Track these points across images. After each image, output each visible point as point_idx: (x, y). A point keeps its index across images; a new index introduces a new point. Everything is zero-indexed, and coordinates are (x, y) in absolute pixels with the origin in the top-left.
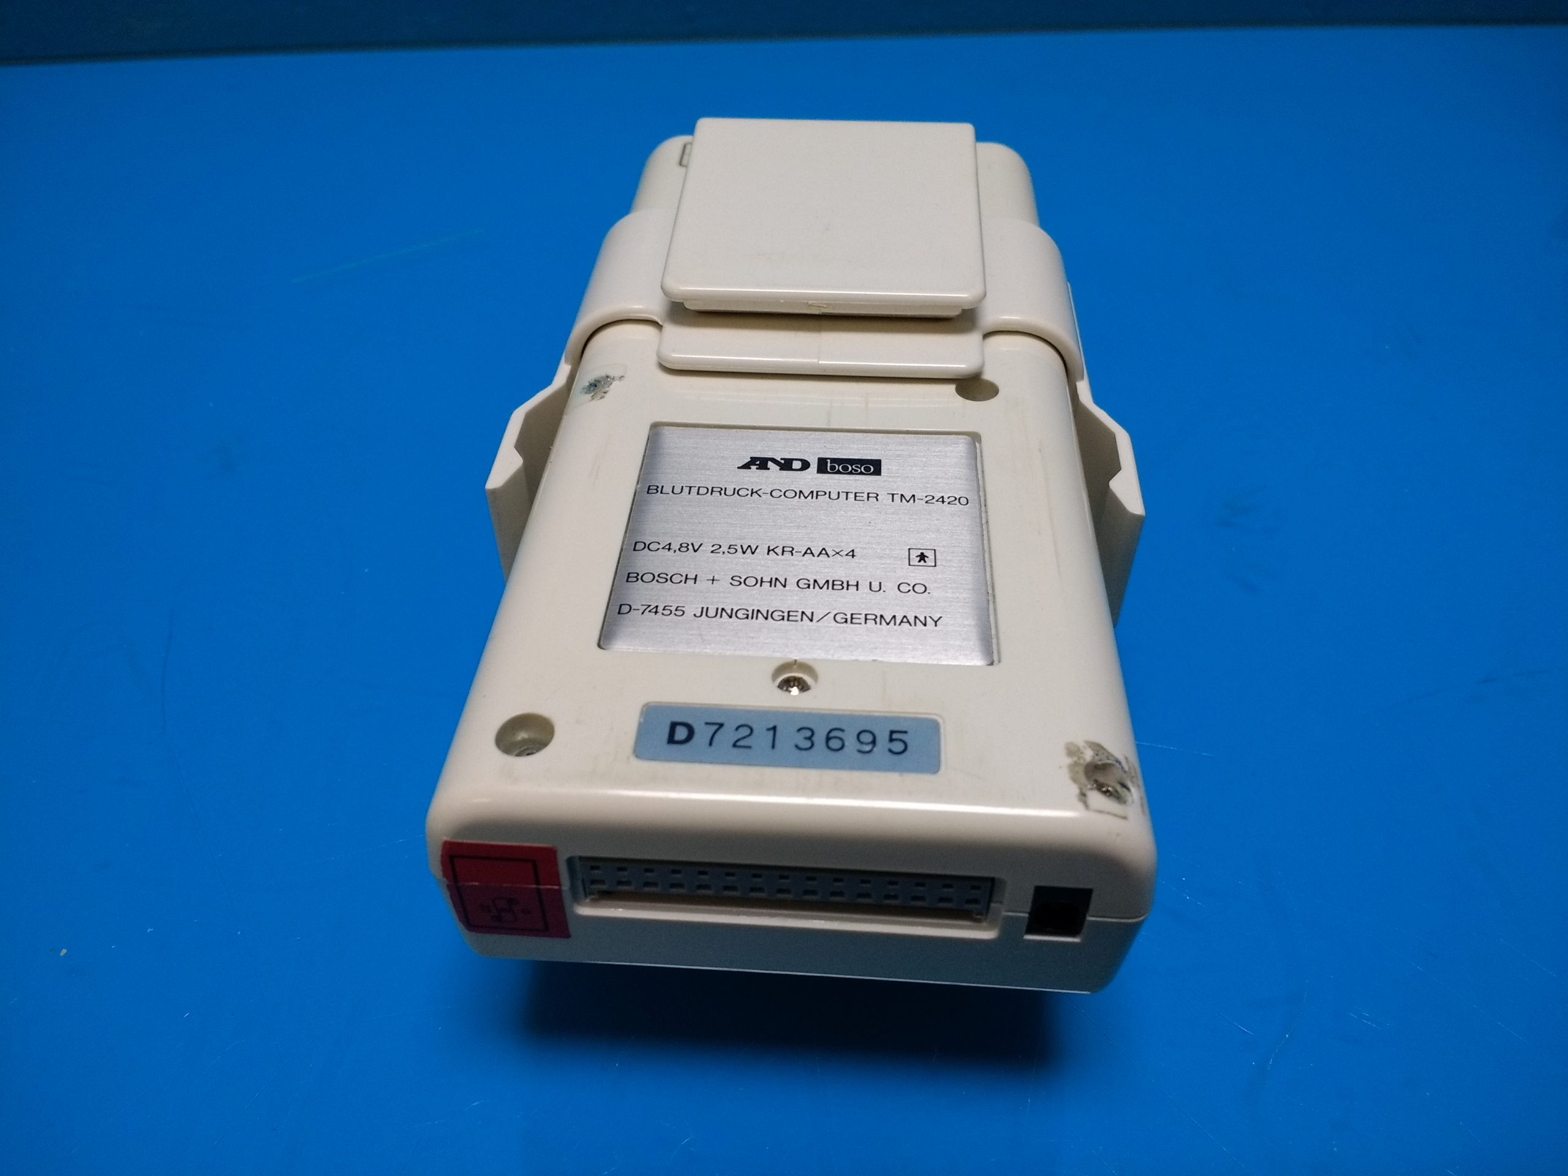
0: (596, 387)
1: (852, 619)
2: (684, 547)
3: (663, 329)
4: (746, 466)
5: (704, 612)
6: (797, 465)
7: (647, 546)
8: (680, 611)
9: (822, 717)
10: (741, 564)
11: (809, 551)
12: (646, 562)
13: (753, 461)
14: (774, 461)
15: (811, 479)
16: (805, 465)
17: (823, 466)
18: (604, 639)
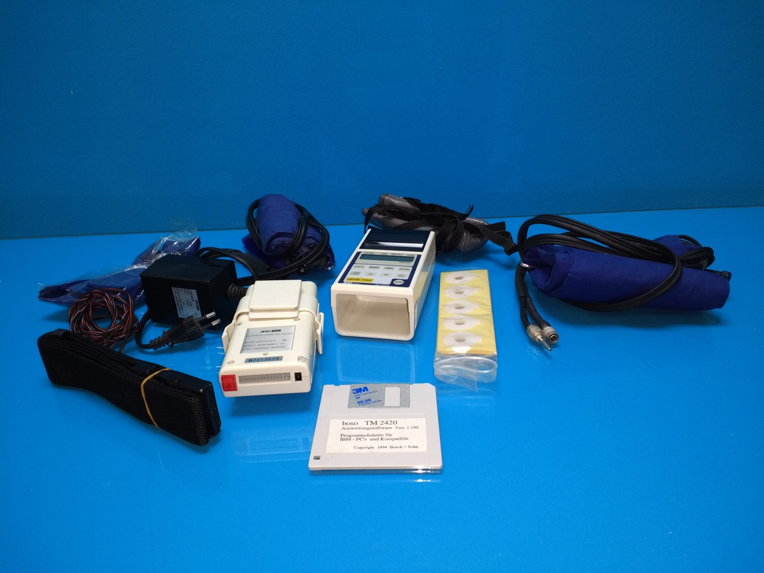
0: (239, 324)
1: (274, 347)
2: (252, 342)
3: (249, 314)
4: (261, 332)
5: (254, 349)
6: (269, 331)
7: (247, 343)
8: (251, 349)
9: (268, 357)
10: (259, 343)
11: (269, 341)
12: (246, 344)
13: (262, 331)
14: (265, 331)
15: (271, 333)
16: (270, 331)
17: (272, 331)
18: (241, 353)
